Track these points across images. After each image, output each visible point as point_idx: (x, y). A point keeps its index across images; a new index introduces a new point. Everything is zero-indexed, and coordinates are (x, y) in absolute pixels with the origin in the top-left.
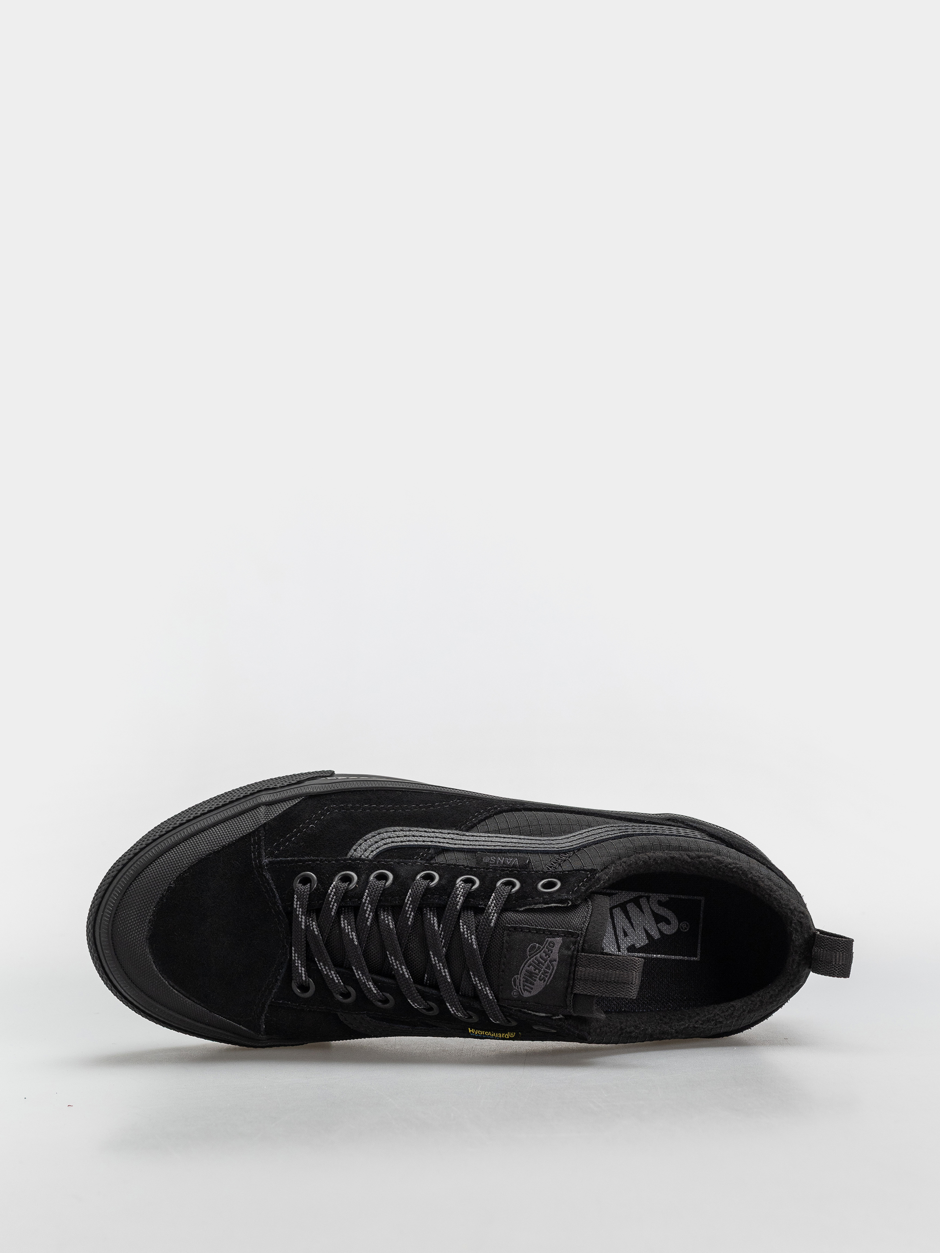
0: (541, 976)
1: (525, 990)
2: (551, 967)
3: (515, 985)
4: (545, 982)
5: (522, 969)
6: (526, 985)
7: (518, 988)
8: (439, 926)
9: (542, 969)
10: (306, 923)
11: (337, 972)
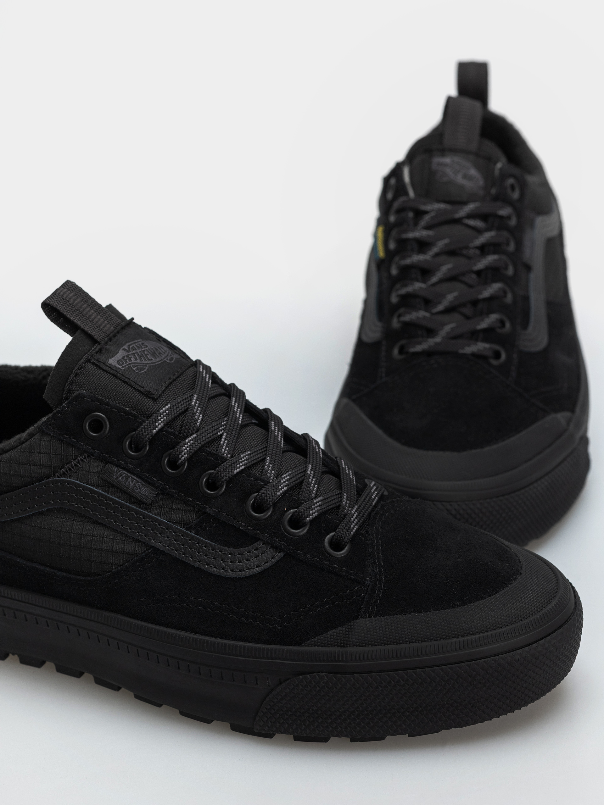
0: (145, 348)
1: (166, 351)
2: (131, 347)
3: (172, 358)
4: (143, 342)
7: (171, 356)
8: (221, 435)
9: (140, 351)
10: (352, 510)
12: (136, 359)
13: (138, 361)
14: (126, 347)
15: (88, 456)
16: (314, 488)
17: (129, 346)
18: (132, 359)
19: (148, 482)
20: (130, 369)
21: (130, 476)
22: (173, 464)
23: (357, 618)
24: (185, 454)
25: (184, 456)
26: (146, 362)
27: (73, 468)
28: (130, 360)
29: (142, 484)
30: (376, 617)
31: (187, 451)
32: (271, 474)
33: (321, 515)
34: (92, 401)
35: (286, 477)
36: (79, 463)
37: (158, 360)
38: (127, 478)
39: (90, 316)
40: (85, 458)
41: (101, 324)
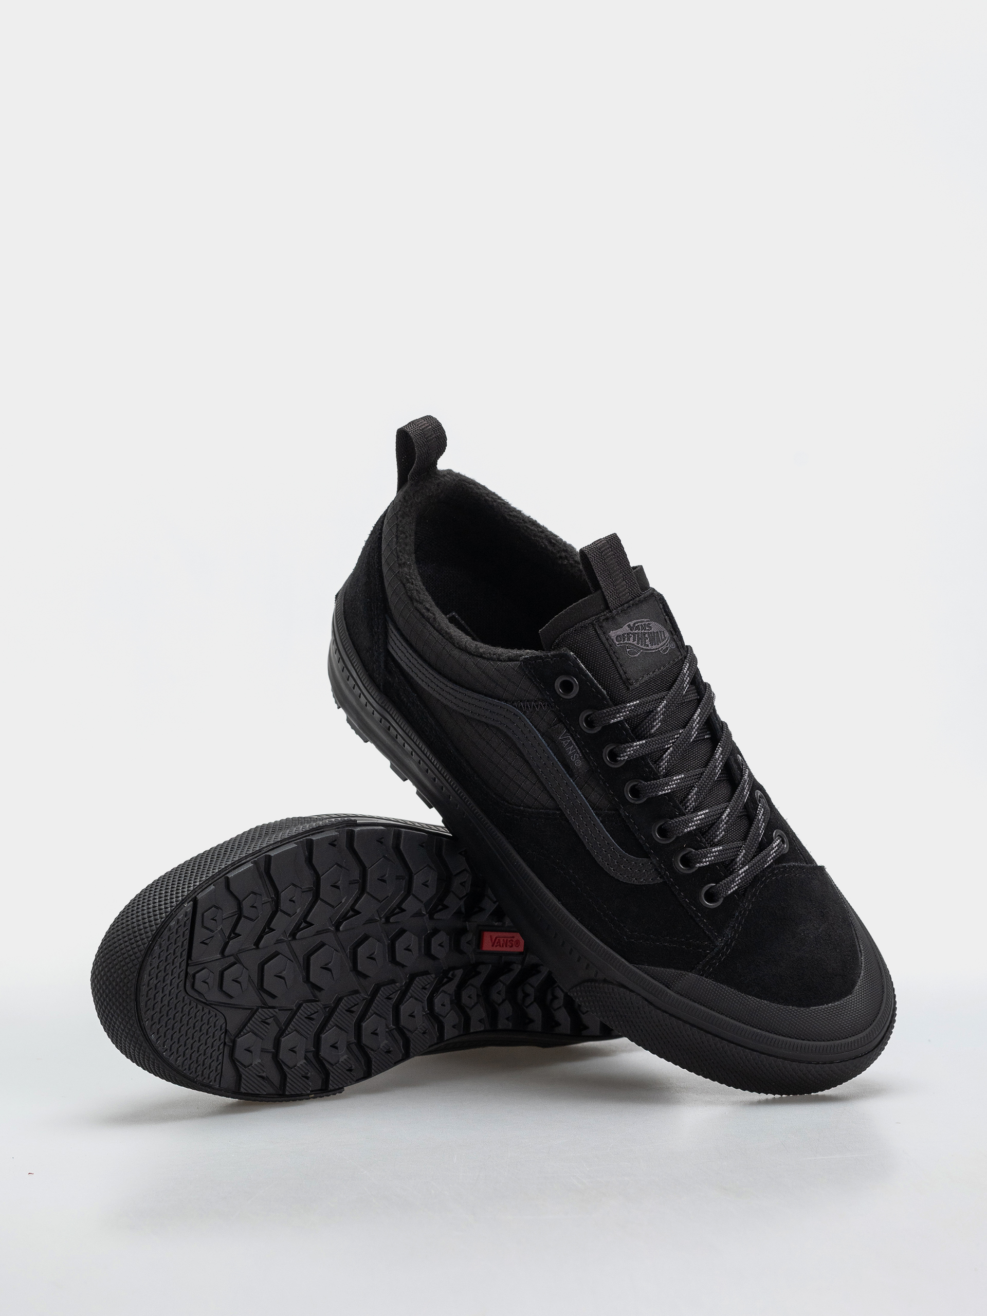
0: (648, 630)
1: (665, 638)
2: (636, 625)
3: (667, 648)
4: (649, 622)
5: (653, 650)
6: (662, 639)
7: (667, 645)
8: (668, 748)
9: (642, 631)
10: (742, 868)
11: (756, 815)
12: (634, 640)
13: (635, 643)
14: (631, 623)
15: (548, 705)
16: (721, 834)
17: (635, 624)
18: (631, 639)
19: (585, 757)
20: (624, 648)
21: (573, 744)
22: (613, 756)
23: (691, 970)
24: (627, 755)
25: (624, 757)
26: (641, 647)
27: (531, 707)
28: (629, 640)
29: (579, 756)
30: (707, 978)
31: (630, 754)
32: (691, 804)
33: (712, 866)
34: (573, 666)
35: (701, 814)
36: (537, 706)
37: (654, 647)
38: (570, 744)
39: (616, 580)
40: (544, 706)
41: (621, 592)
